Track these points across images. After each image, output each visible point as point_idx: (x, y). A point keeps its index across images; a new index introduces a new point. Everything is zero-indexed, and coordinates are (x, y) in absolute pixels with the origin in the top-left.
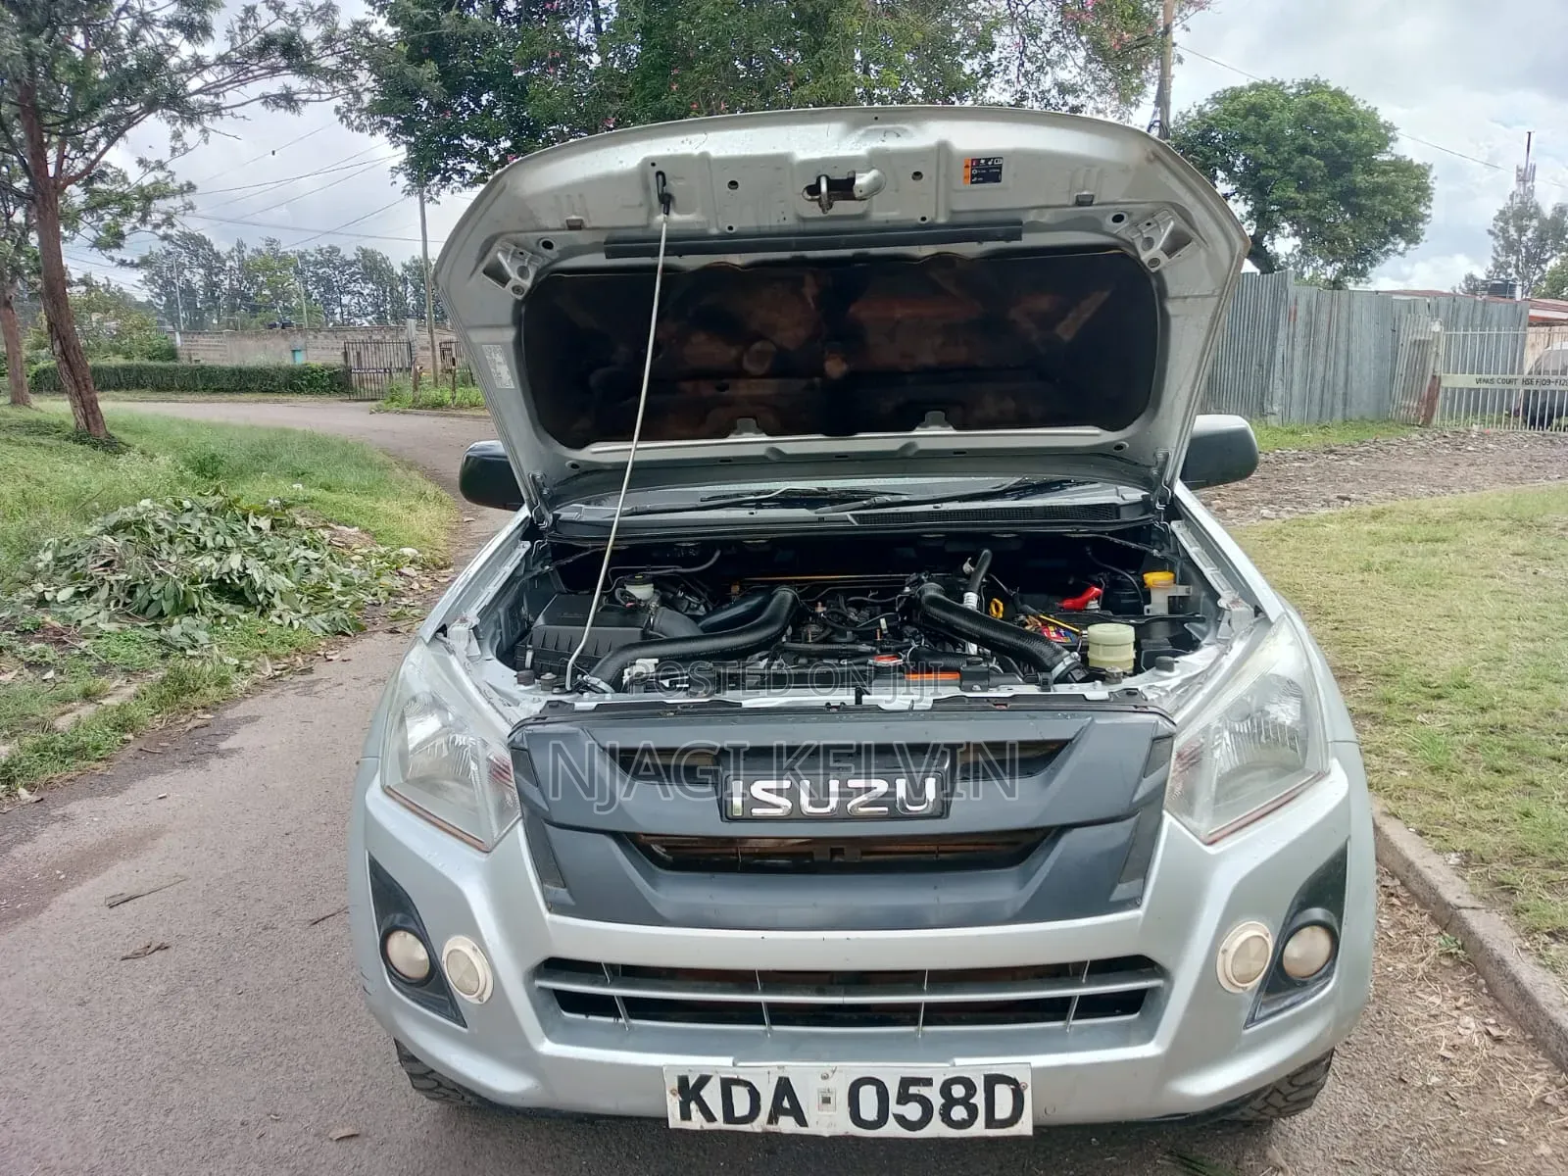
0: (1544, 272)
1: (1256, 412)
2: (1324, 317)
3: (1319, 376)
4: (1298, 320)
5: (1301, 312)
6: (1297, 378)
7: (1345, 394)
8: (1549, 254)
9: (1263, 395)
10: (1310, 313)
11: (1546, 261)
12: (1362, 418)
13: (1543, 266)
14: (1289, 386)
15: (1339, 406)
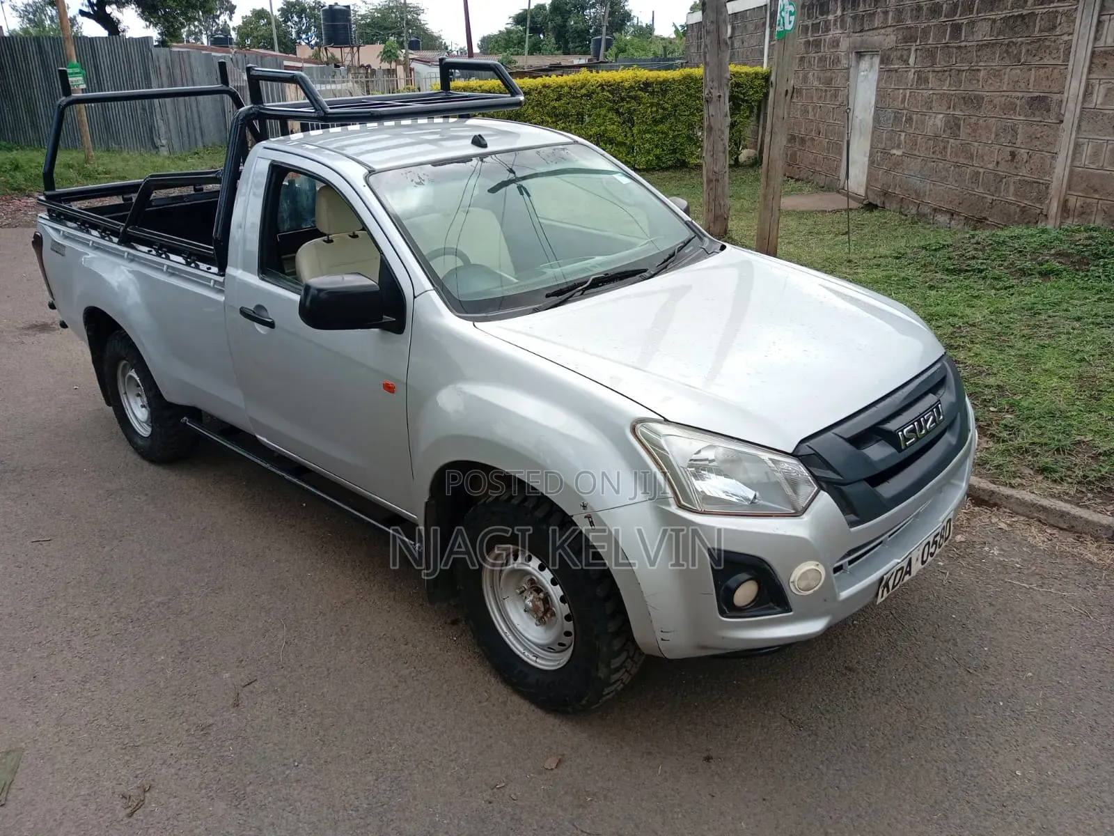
0: (218, 24)
1: (149, 145)
2: (177, 71)
3: (183, 116)
4: (163, 74)
5: (163, 67)
6: (170, 116)
7: (201, 128)
8: (218, 12)
9: (151, 132)
10: (168, 67)
11: (218, 17)
12: (214, 144)
13: (217, 20)
14: (167, 123)
15: (198, 136)
